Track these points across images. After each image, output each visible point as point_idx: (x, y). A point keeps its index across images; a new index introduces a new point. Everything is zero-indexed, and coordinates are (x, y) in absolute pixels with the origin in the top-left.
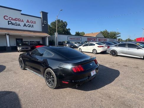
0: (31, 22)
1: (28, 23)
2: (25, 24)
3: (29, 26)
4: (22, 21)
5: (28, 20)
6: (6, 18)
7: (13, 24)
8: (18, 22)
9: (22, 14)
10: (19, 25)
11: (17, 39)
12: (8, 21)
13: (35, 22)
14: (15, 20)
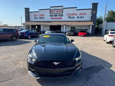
0: (83, 14)
1: (80, 15)
2: (78, 16)
3: (80, 17)
4: (77, 15)
5: (80, 13)
6: (68, 14)
7: (71, 18)
8: (74, 16)
9: (77, 10)
10: (74, 18)
11: (72, 28)
12: (69, 16)
13: (86, 13)
14: (73, 15)
